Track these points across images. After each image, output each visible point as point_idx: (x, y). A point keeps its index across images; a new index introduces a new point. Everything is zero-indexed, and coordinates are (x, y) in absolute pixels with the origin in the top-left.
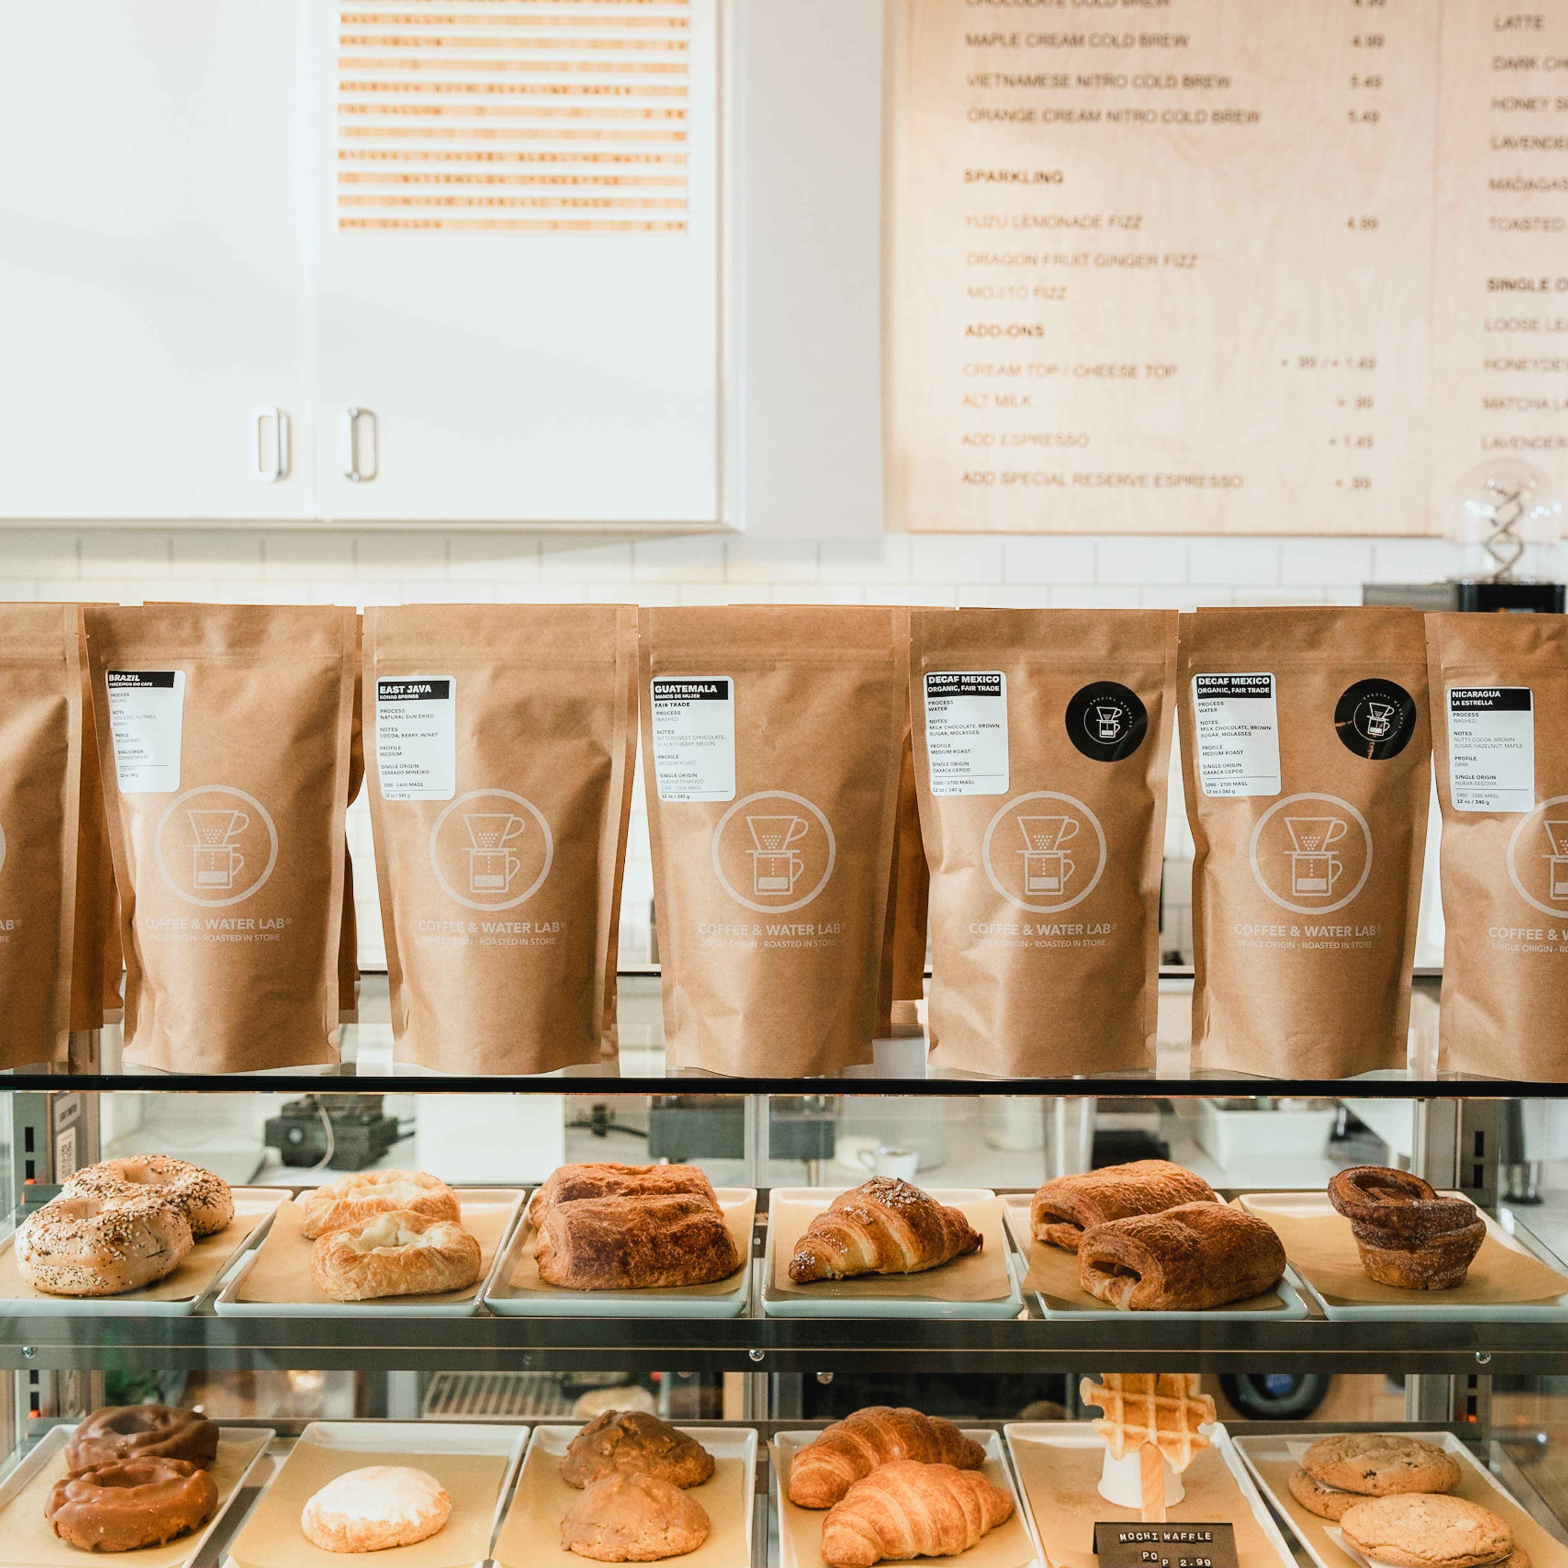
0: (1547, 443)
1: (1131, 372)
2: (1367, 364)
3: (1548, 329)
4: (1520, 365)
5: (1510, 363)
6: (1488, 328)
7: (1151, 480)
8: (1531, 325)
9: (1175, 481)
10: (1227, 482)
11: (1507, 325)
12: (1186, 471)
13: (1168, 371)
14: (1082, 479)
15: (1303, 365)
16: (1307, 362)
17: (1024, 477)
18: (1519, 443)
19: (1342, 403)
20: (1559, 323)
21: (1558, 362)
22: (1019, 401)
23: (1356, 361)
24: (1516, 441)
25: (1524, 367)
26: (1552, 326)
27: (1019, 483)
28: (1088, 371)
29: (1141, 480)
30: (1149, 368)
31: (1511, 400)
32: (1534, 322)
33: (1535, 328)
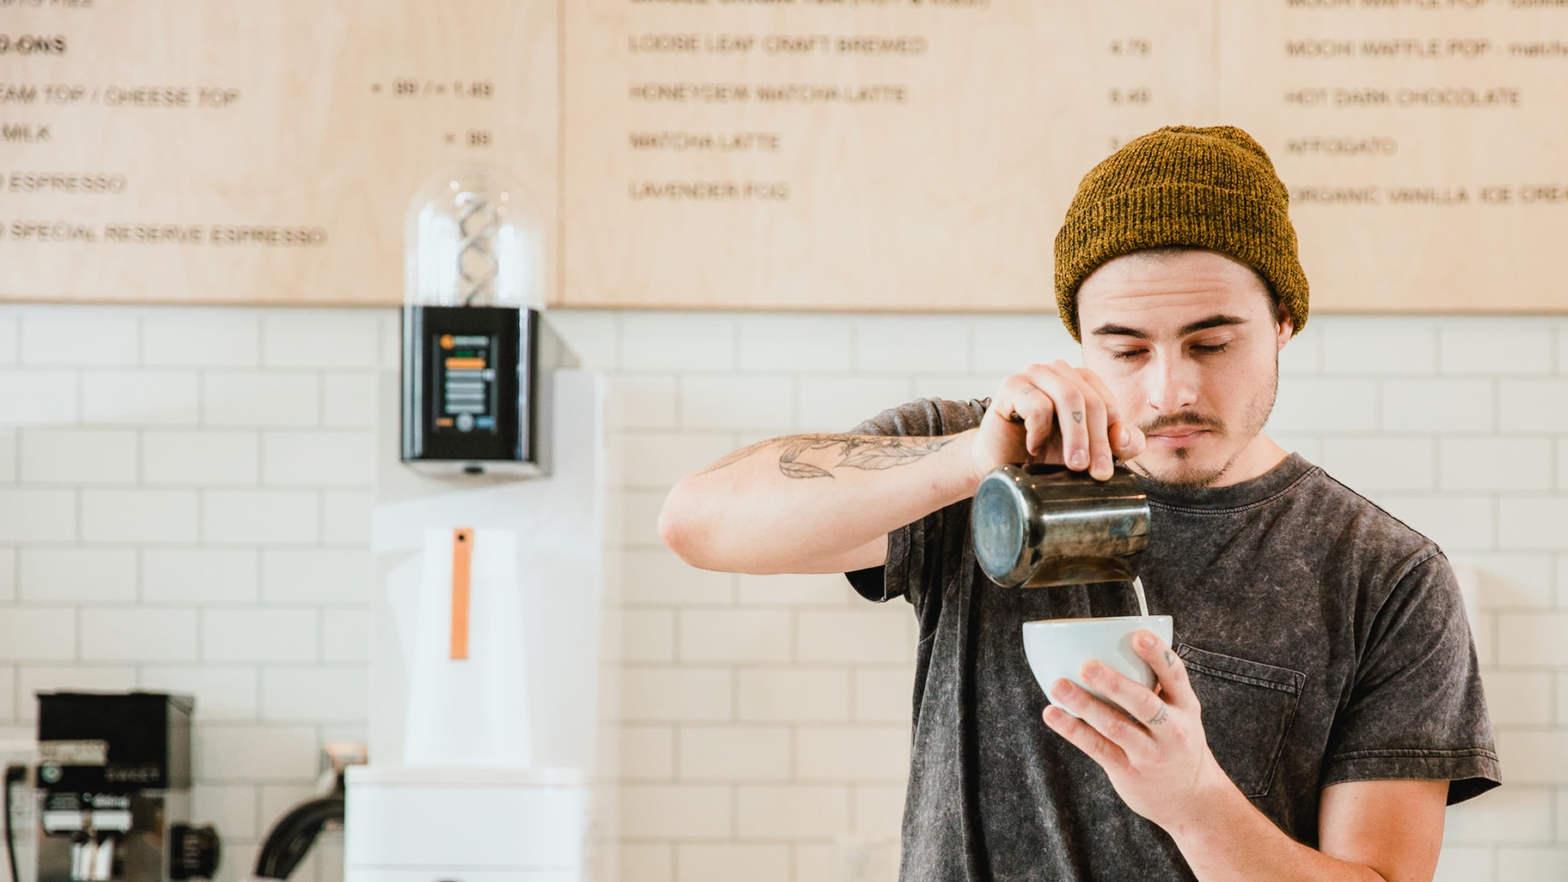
0: (713, 191)
1: (178, 98)
2: (482, 90)
3: (711, 49)
4: (676, 93)
5: (662, 91)
6: (633, 47)
7: (206, 235)
8: (688, 44)
9: (238, 236)
10: (305, 237)
11: (657, 43)
12: (252, 222)
13: (229, 97)
14: (117, 233)
15: (400, 91)
16: (405, 88)
17: (42, 230)
18: (677, 190)
19: (450, 139)
20: (724, 41)
21: (724, 90)
22: (34, 132)
23: (467, 86)
24: (673, 187)
25: (682, 96)
26: (715, 44)
27: (35, 237)
28: (122, 98)
29: (194, 234)
30: (203, 93)
31: (666, 136)
32: (693, 41)
33: (693, 47)
